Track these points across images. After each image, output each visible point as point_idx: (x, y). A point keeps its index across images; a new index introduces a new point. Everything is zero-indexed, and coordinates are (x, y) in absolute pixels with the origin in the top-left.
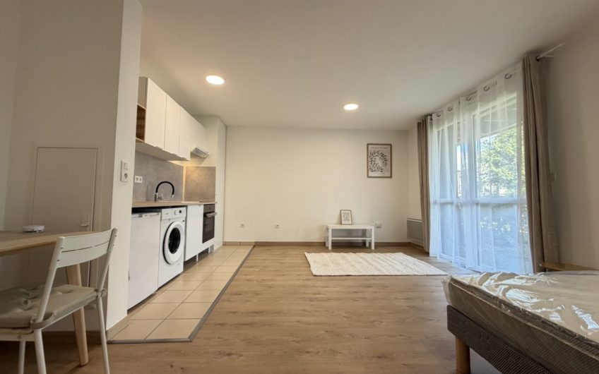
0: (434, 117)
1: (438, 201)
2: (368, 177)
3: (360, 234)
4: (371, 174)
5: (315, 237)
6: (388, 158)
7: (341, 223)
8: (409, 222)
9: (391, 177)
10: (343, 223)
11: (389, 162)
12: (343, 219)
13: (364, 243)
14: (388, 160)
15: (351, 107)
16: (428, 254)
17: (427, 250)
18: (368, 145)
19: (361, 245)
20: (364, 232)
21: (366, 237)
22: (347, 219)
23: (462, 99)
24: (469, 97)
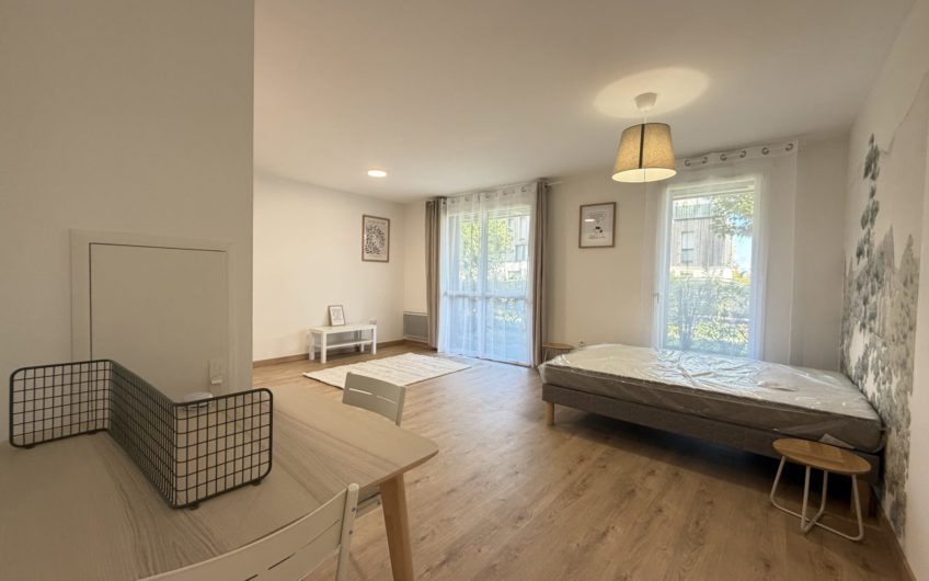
0: (448, 201)
1: (449, 293)
2: (363, 260)
3: (352, 337)
4: (367, 256)
5: (293, 349)
6: (386, 236)
7: (330, 324)
8: (405, 315)
9: (388, 261)
10: (334, 323)
11: (386, 242)
12: (333, 318)
13: (358, 348)
14: (384, 238)
15: (377, 174)
16: (435, 350)
17: (433, 346)
18: (364, 216)
19: (353, 350)
20: (357, 335)
21: (360, 340)
22: (338, 318)
23: (482, 195)
24: (487, 194)
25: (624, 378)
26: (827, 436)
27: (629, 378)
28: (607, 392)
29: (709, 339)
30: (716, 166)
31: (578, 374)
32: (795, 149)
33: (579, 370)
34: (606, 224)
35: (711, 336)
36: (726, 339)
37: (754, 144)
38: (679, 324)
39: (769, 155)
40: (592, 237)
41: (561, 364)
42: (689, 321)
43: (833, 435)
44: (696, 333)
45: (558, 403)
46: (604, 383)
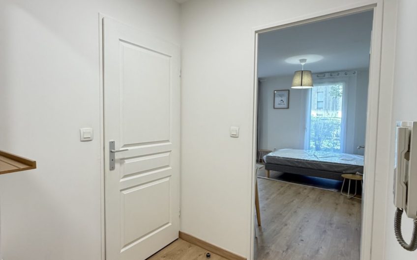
25: (295, 159)
26: (357, 173)
27: (297, 159)
28: (290, 164)
29: (328, 147)
30: (328, 78)
31: (278, 159)
32: (356, 74)
33: (279, 157)
34: (285, 99)
35: (329, 146)
36: (335, 148)
37: (342, 71)
38: (315, 141)
39: (347, 75)
40: (279, 104)
41: (272, 155)
42: (319, 139)
43: (359, 172)
44: (323, 145)
45: (271, 170)
46: (288, 161)
